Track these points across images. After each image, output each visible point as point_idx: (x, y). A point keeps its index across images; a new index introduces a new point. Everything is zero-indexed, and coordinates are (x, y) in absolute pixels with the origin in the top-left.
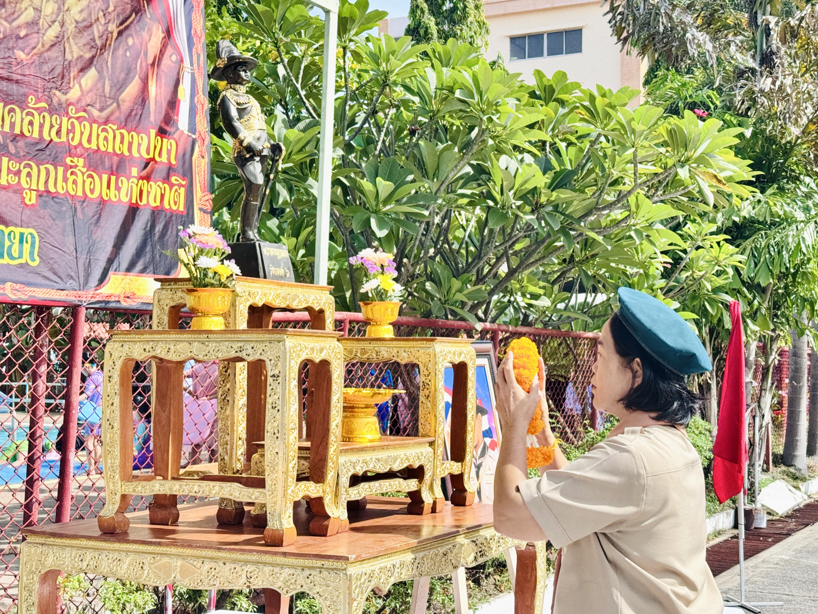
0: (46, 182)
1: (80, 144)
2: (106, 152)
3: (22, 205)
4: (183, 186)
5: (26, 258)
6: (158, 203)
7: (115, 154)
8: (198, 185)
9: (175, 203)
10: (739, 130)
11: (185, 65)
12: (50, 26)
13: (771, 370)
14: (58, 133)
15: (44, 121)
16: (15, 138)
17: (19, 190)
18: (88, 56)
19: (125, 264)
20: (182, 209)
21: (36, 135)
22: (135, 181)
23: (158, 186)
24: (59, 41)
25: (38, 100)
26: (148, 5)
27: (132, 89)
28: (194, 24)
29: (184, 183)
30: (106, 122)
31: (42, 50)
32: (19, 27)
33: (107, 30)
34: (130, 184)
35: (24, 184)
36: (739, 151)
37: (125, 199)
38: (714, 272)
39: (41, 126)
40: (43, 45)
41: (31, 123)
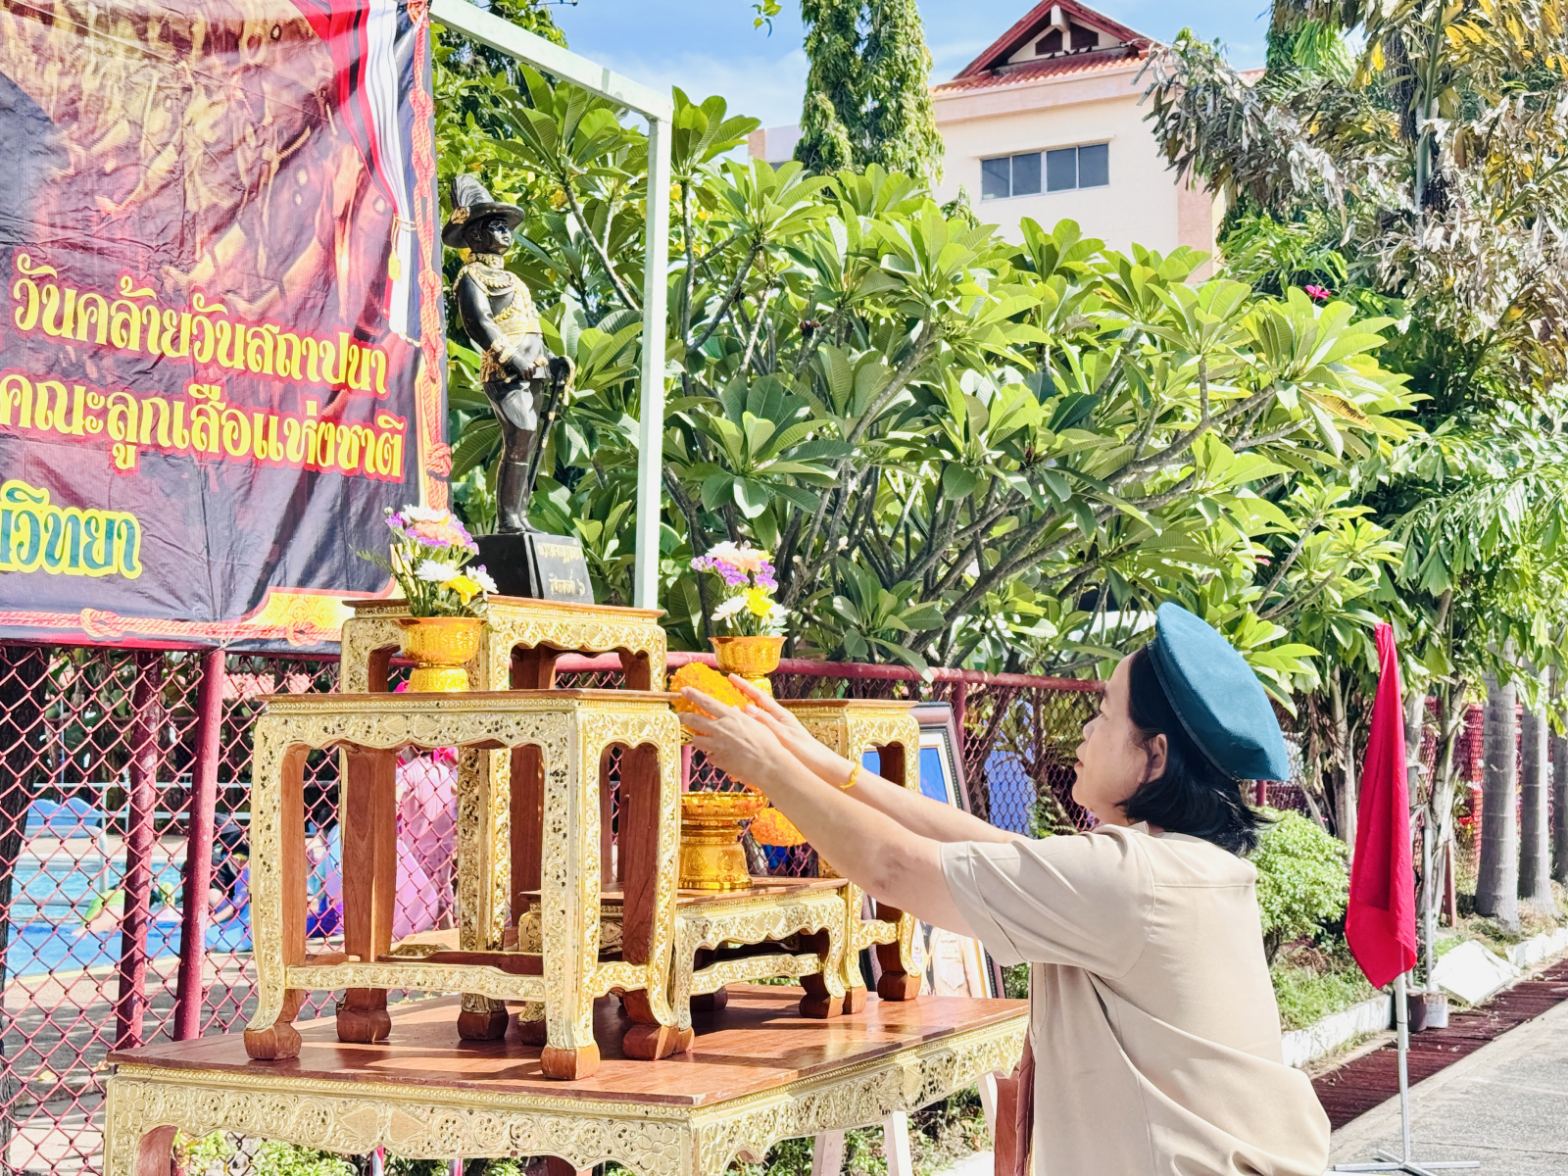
0: (154, 429)
1: (214, 360)
2: (261, 375)
3: (111, 471)
4: (399, 432)
5: (118, 565)
6: (355, 464)
7: (276, 376)
8: (426, 431)
9: (385, 463)
10: (1386, 321)
11: (400, 217)
12: (159, 152)
13: (1452, 746)
14: (175, 341)
15: (149, 321)
16: (97, 352)
17: (104, 444)
18: (226, 204)
19: (295, 574)
20: (396, 473)
21: (135, 345)
22: (314, 424)
23: (355, 432)
24: (174, 179)
25: (138, 284)
26: (333, 113)
27: (307, 260)
28: (417, 146)
29: (400, 427)
30: (261, 320)
31: (145, 194)
32: (103, 155)
33: (260, 157)
34: (304, 430)
35: (114, 435)
36: (1387, 358)
37: (295, 458)
38: (1347, 572)
39: (145, 330)
40: (146, 187)
41: (126, 325)
